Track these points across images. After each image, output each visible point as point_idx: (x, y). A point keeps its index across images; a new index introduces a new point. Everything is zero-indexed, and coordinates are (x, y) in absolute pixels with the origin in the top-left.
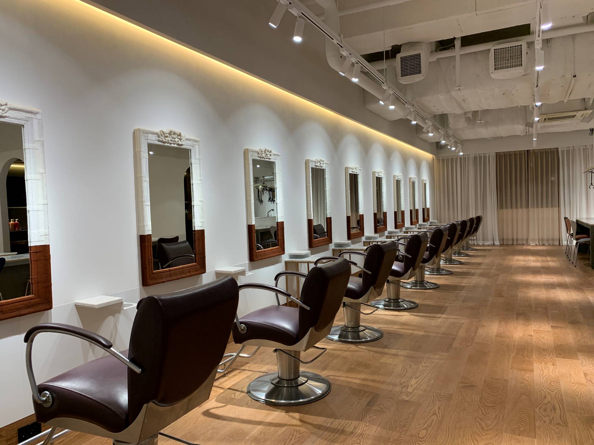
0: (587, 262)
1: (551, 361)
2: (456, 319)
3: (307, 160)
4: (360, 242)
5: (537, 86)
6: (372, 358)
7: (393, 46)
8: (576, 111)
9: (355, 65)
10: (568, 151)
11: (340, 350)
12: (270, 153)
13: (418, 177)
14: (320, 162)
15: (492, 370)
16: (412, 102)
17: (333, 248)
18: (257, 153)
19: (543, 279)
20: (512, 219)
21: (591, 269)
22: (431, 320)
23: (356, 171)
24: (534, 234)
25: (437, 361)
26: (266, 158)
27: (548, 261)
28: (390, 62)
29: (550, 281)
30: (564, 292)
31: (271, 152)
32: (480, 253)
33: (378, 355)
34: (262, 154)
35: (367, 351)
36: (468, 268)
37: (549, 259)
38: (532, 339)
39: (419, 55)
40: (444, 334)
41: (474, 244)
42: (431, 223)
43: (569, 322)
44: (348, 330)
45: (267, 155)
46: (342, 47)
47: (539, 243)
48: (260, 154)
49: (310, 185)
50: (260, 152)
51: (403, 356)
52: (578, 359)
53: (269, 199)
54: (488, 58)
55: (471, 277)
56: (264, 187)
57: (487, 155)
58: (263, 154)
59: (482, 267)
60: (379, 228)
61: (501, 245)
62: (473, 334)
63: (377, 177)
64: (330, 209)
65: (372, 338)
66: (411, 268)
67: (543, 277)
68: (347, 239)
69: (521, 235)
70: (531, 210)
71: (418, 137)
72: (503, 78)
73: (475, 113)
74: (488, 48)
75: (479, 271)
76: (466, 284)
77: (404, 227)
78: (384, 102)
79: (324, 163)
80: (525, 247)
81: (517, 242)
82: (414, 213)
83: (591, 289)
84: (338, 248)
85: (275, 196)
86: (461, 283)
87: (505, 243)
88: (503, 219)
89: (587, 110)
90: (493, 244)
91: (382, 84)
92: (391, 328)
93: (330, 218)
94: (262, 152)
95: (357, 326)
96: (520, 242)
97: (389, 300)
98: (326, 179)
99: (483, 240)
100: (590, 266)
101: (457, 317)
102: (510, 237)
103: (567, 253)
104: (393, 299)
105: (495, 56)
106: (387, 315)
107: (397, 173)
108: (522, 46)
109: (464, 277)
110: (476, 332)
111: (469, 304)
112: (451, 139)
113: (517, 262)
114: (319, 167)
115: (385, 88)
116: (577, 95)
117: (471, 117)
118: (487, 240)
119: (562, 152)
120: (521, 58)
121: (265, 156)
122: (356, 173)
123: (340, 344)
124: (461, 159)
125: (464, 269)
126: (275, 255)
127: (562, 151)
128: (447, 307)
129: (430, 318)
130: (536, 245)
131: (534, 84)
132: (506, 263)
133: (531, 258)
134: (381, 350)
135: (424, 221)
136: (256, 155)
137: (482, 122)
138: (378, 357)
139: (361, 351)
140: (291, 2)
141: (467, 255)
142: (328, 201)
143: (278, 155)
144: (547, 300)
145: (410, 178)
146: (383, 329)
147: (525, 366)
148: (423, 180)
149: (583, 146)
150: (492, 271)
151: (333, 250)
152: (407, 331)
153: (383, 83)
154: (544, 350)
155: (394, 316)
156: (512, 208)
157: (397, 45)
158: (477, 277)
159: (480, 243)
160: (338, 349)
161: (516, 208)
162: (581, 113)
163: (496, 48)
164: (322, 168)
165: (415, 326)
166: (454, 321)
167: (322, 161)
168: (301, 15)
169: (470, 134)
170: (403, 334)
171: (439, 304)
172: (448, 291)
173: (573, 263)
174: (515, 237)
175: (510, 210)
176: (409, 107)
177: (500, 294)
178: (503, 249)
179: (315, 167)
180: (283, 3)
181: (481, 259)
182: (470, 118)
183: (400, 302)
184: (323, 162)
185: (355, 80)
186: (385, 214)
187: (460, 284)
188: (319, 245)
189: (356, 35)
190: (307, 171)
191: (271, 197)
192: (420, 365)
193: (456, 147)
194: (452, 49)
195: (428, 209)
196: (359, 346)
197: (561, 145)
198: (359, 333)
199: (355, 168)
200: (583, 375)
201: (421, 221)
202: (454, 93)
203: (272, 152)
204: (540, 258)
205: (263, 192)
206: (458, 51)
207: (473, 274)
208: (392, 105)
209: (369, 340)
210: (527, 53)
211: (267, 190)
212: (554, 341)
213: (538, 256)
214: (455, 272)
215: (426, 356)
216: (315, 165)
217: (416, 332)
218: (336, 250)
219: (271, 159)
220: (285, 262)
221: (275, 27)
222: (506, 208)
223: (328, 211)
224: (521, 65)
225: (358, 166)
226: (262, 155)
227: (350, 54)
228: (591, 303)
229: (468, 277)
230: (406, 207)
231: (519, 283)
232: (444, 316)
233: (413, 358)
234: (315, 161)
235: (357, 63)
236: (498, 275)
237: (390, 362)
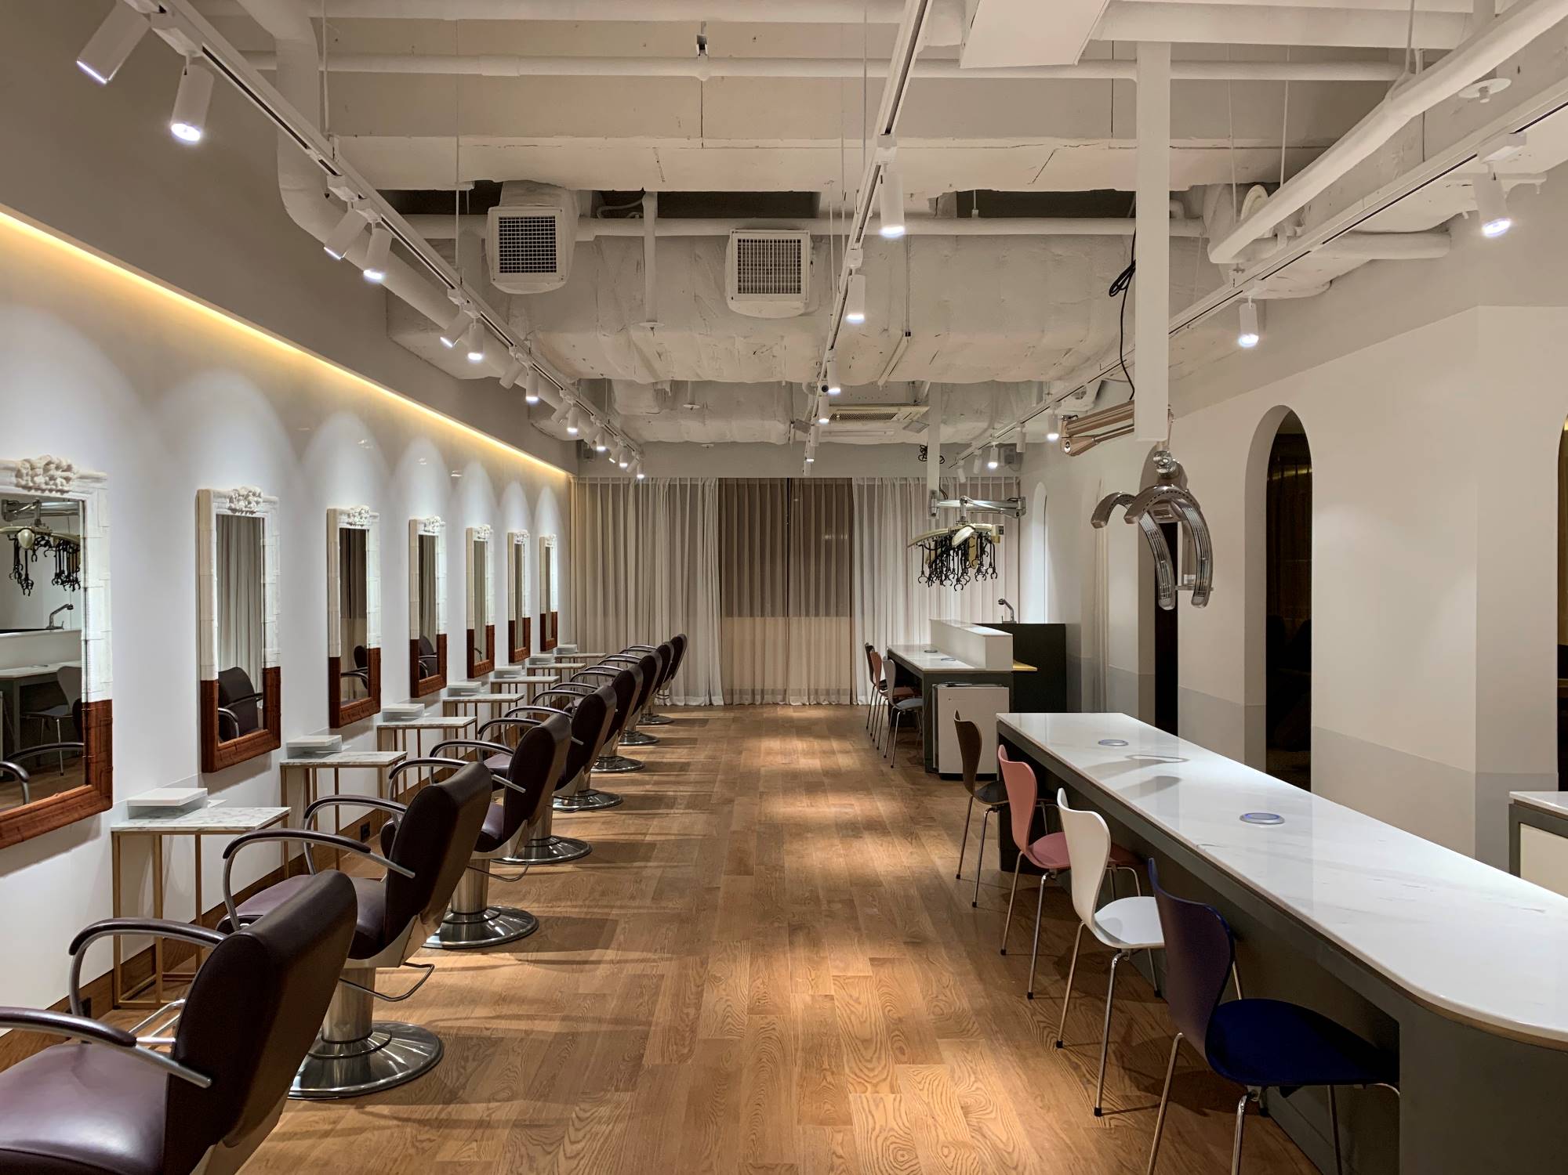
0: (913, 753)
1: (885, 1080)
2: (643, 961)
3: (203, 491)
4: (367, 729)
5: (832, 347)
6: (412, 1151)
7: (477, 183)
8: (897, 405)
9: (375, 230)
10: (871, 488)
11: (307, 1135)
12: (66, 474)
13: (530, 532)
14: (246, 497)
15: (753, 1137)
16: (528, 343)
17: (285, 760)
18: (14, 474)
19: (833, 810)
20: (753, 643)
21: (923, 772)
22: (576, 975)
23: (358, 523)
24: (798, 680)
25: (605, 1129)
26: (51, 491)
27: (833, 752)
28: (472, 222)
29: (847, 813)
30: (882, 845)
31: (69, 468)
32: (681, 733)
33: (432, 1134)
34: (32, 477)
35: (395, 1122)
36: (656, 783)
37: (835, 744)
38: (833, 1009)
39: (551, 222)
40: (616, 1021)
41: (665, 705)
42: (560, 651)
43: (905, 943)
44: (331, 1051)
45: (52, 478)
46: (334, 173)
47: (809, 699)
48: (25, 478)
49: (210, 572)
50: (24, 471)
51: (505, 1124)
52: (941, 1062)
53: (58, 576)
54: (724, 260)
55: (668, 811)
56: (38, 536)
57: (700, 484)
58: (37, 475)
59: (693, 776)
60: (424, 683)
61: (728, 706)
62: (692, 1011)
63: (421, 537)
64: (275, 642)
65: (408, 1068)
66: (525, 822)
67: (830, 802)
68: (326, 726)
69: (772, 680)
70: (794, 620)
71: (532, 425)
72: (759, 316)
73: (677, 385)
74: (724, 233)
75: (685, 791)
76: (659, 838)
77: (493, 670)
78: (453, 341)
79: (260, 500)
80: (781, 712)
81: (763, 698)
82: (518, 629)
83: (933, 833)
84: (297, 761)
85: (81, 566)
86: (645, 834)
87: (736, 700)
88: (732, 640)
89: (917, 405)
90: (708, 703)
91: (449, 290)
92: (465, 1018)
93: (277, 671)
94: (33, 468)
95: (361, 1036)
96: (768, 698)
97: (454, 918)
98: (267, 548)
99: (687, 694)
100: (921, 764)
101: (645, 955)
102: (747, 686)
103: (870, 727)
104: (466, 914)
105: (739, 257)
106: (452, 969)
107: (478, 523)
108: (802, 244)
109: (650, 812)
110: (698, 1006)
111: (671, 905)
112: (617, 439)
113: (770, 758)
114: (242, 512)
115: (456, 301)
116: (903, 376)
117: (668, 390)
118: (696, 695)
119: (859, 489)
120: (799, 273)
121: (46, 484)
122: (359, 527)
123: (305, 1109)
124: (637, 486)
125: (648, 787)
126: (76, 816)
127: (859, 485)
128: (616, 922)
129: (575, 966)
130: (804, 705)
131: (825, 340)
132: (746, 761)
133: (799, 744)
134: (440, 1112)
135: (545, 647)
136: (8, 480)
137: (695, 407)
138: (430, 1140)
139: (375, 1128)
140: (165, 8)
141: (651, 741)
142: (269, 619)
143: (97, 479)
144: (850, 875)
145: (511, 536)
146: (441, 1024)
147: (829, 1107)
148: (542, 540)
149: (901, 479)
150: (715, 790)
151: (281, 767)
152: (515, 1025)
153: (453, 287)
154: (866, 1042)
155: (471, 973)
156: (752, 615)
157: (491, 182)
158: (682, 811)
159: (679, 701)
160: (298, 1130)
161: (763, 615)
162: (906, 410)
163: (742, 237)
164: (254, 516)
165: (533, 1002)
166: (638, 969)
167: (254, 495)
168: (201, 58)
169: (661, 430)
170: (502, 1039)
171: (594, 913)
172: (613, 865)
173: (885, 757)
174: (758, 687)
175: (748, 621)
176: (519, 355)
177: (742, 867)
178: (734, 720)
179: (230, 513)
180: (135, 6)
181: (686, 750)
182: (666, 393)
183: (487, 920)
184: (256, 499)
185: (373, 276)
186: (442, 640)
187: (640, 837)
188: (235, 760)
189: (371, 134)
190: (203, 527)
191: (65, 569)
192: (558, 1153)
193: (628, 459)
194: (633, 217)
195: (554, 616)
196: (369, 1108)
197: (858, 473)
198: (367, 1059)
199: (357, 514)
200: (959, 1112)
201: (535, 651)
202: (636, 335)
203: (75, 467)
204: (817, 744)
205: (34, 551)
206: (649, 227)
207: (671, 803)
208: (478, 350)
209: (401, 1079)
210: (812, 263)
211: (50, 547)
212: (884, 1007)
213: (811, 739)
214: (626, 796)
215: (574, 1115)
216: (230, 509)
217: (539, 1026)
218: (293, 767)
219: (67, 492)
220: (113, 833)
221: (104, 81)
222: (740, 615)
223: (269, 650)
224: (799, 289)
225: (367, 508)
226: (32, 481)
227: (360, 197)
228: (941, 877)
229: (660, 811)
230: (498, 616)
231: (782, 824)
232: (610, 954)
233: (536, 1126)
234: (232, 494)
235: (378, 225)
236: (731, 801)
237: (469, 1157)
